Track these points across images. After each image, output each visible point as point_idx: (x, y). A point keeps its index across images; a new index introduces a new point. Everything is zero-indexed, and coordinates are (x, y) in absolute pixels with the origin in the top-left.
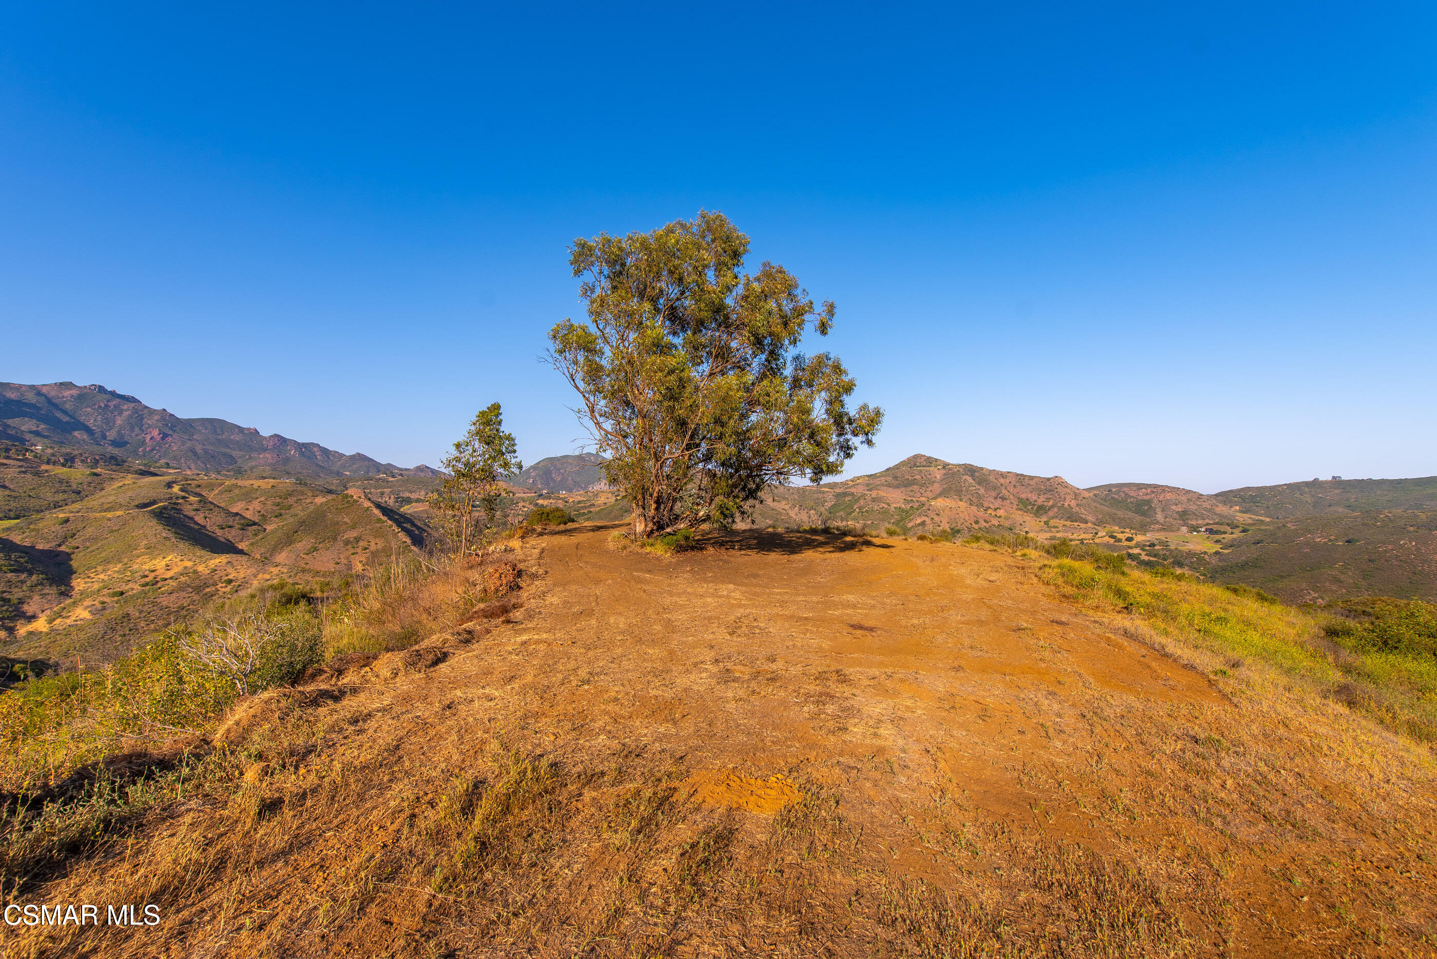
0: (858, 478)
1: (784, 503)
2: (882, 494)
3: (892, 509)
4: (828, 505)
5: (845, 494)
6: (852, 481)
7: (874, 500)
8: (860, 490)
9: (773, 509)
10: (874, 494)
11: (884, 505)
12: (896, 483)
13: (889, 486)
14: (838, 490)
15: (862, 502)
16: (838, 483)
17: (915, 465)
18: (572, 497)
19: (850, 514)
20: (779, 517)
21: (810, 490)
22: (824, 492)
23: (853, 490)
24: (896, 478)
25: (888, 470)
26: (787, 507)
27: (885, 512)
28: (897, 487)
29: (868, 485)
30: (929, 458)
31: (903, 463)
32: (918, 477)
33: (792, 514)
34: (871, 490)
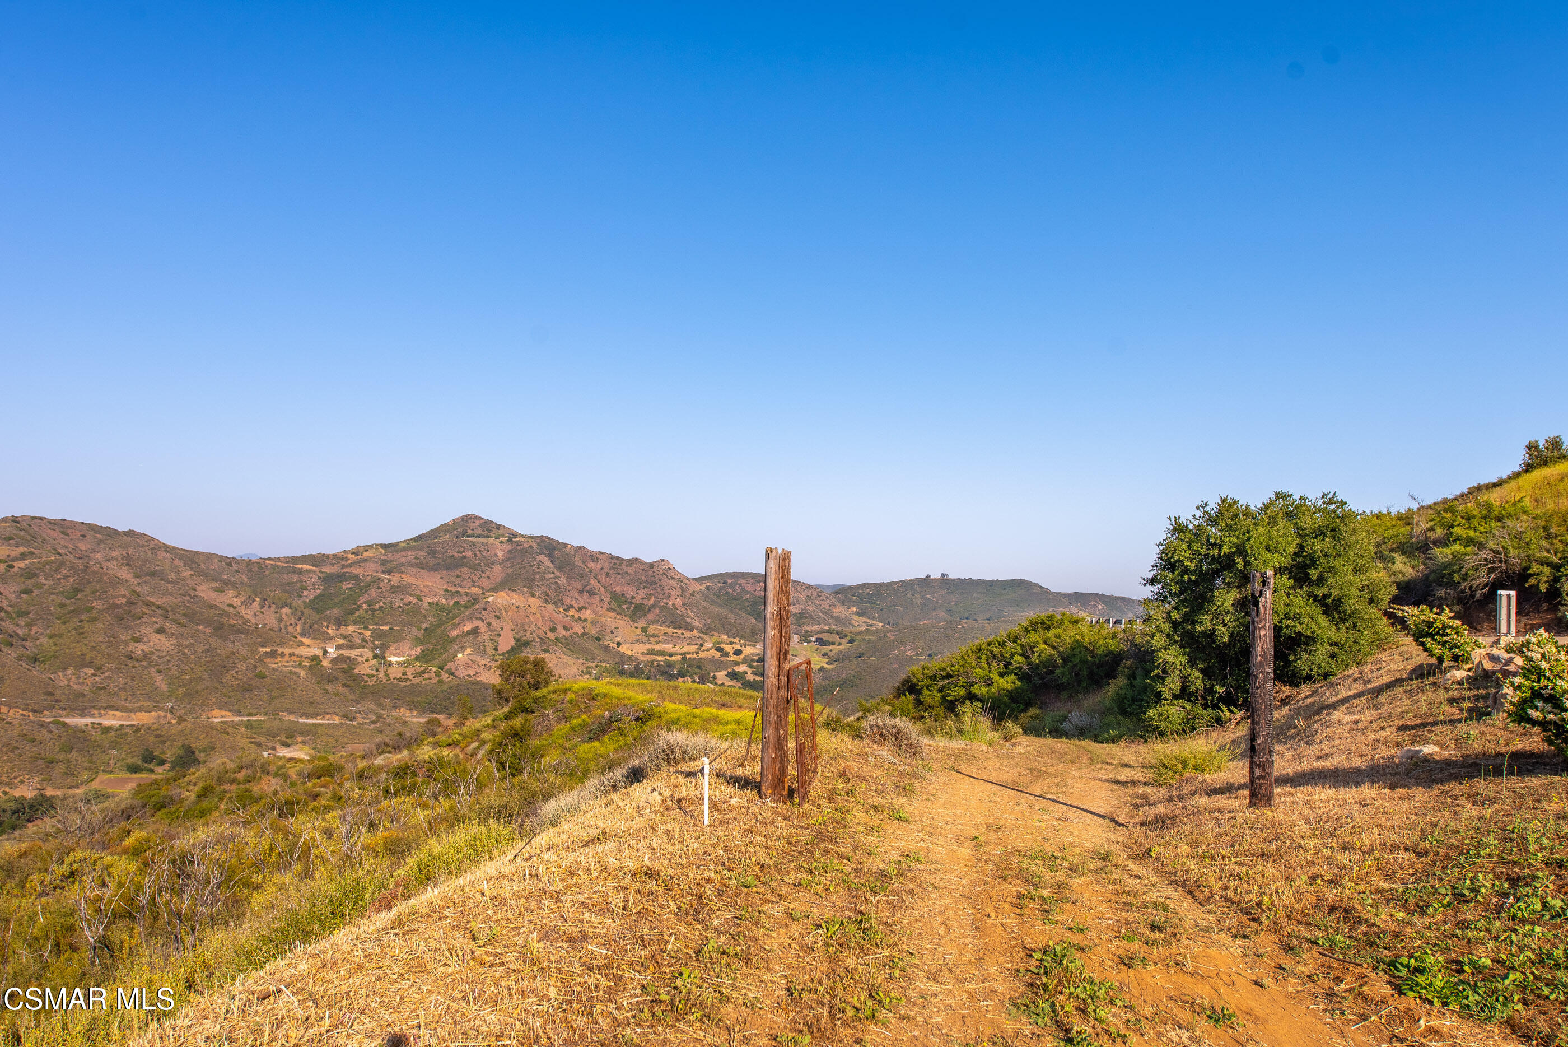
0: (367, 548)
1: (231, 593)
2: (408, 579)
3: (426, 605)
4: (309, 595)
5: (341, 577)
6: (354, 553)
7: (394, 590)
8: (368, 571)
9: (211, 607)
10: (395, 579)
11: (411, 599)
12: (432, 562)
13: (421, 566)
14: (328, 570)
15: (373, 593)
16: (328, 557)
17: (464, 534)
19: (352, 612)
20: (224, 620)
21: (274, 567)
22: (301, 572)
23: (357, 571)
24: (432, 553)
25: (419, 538)
26: (237, 602)
27: (413, 612)
28: (435, 569)
29: (384, 562)
30: (489, 522)
31: (445, 528)
32: (469, 554)
33: (247, 614)
34: (389, 572)
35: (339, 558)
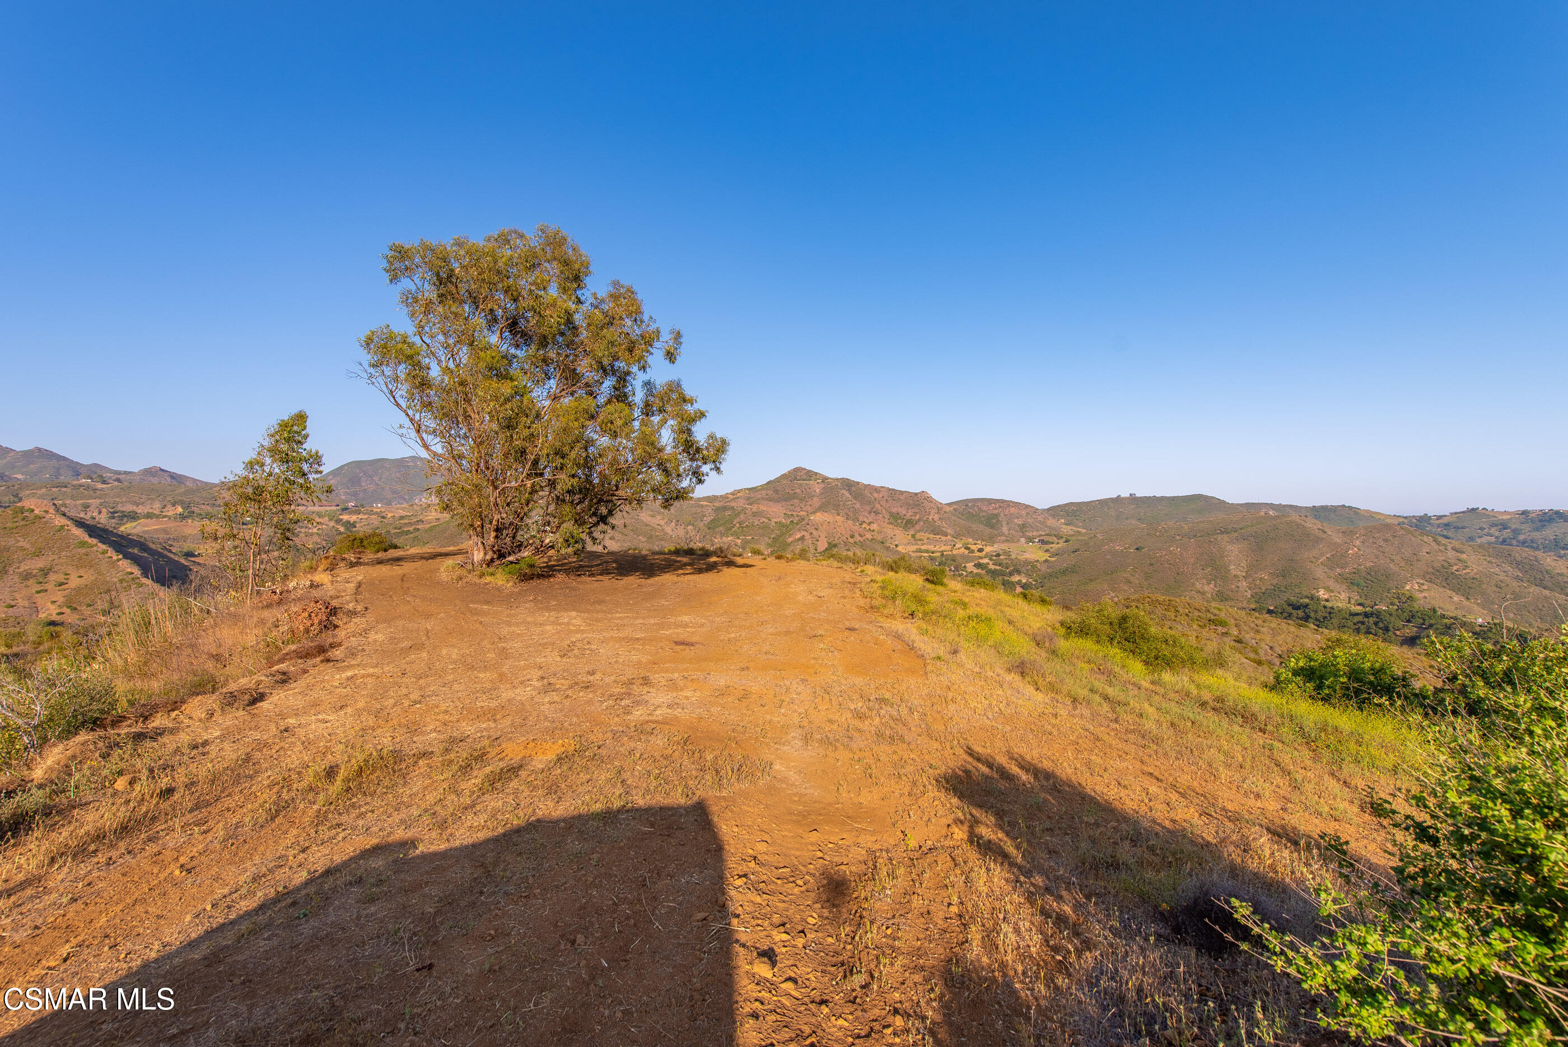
0: (739, 491)
1: (659, 517)
2: (762, 508)
3: (773, 523)
4: (707, 520)
5: (725, 508)
6: (732, 494)
7: (754, 514)
8: (740, 504)
9: (647, 525)
10: (755, 508)
11: (764, 520)
12: (776, 496)
13: (770, 500)
14: (717, 504)
15: (742, 516)
17: (795, 479)
18: (391, 512)
19: (730, 529)
20: (653, 533)
22: (702, 506)
23: (733, 504)
24: (776, 491)
25: (769, 483)
26: (662, 523)
27: (765, 527)
28: (778, 501)
29: (748, 499)
30: (810, 471)
31: (784, 476)
32: (798, 491)
33: (668, 530)
34: (751, 504)
35: (724, 497)
